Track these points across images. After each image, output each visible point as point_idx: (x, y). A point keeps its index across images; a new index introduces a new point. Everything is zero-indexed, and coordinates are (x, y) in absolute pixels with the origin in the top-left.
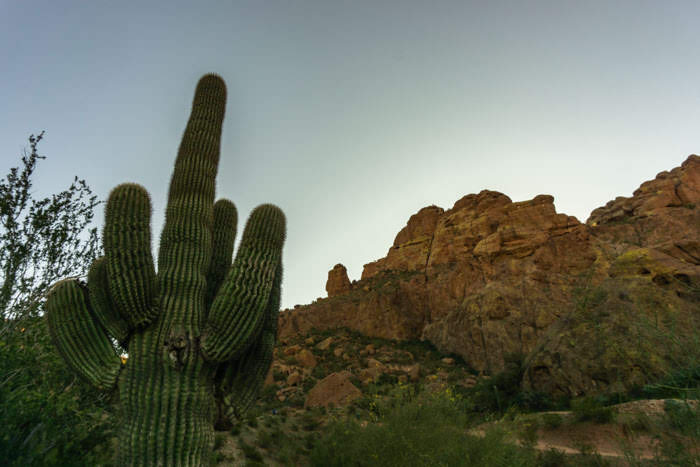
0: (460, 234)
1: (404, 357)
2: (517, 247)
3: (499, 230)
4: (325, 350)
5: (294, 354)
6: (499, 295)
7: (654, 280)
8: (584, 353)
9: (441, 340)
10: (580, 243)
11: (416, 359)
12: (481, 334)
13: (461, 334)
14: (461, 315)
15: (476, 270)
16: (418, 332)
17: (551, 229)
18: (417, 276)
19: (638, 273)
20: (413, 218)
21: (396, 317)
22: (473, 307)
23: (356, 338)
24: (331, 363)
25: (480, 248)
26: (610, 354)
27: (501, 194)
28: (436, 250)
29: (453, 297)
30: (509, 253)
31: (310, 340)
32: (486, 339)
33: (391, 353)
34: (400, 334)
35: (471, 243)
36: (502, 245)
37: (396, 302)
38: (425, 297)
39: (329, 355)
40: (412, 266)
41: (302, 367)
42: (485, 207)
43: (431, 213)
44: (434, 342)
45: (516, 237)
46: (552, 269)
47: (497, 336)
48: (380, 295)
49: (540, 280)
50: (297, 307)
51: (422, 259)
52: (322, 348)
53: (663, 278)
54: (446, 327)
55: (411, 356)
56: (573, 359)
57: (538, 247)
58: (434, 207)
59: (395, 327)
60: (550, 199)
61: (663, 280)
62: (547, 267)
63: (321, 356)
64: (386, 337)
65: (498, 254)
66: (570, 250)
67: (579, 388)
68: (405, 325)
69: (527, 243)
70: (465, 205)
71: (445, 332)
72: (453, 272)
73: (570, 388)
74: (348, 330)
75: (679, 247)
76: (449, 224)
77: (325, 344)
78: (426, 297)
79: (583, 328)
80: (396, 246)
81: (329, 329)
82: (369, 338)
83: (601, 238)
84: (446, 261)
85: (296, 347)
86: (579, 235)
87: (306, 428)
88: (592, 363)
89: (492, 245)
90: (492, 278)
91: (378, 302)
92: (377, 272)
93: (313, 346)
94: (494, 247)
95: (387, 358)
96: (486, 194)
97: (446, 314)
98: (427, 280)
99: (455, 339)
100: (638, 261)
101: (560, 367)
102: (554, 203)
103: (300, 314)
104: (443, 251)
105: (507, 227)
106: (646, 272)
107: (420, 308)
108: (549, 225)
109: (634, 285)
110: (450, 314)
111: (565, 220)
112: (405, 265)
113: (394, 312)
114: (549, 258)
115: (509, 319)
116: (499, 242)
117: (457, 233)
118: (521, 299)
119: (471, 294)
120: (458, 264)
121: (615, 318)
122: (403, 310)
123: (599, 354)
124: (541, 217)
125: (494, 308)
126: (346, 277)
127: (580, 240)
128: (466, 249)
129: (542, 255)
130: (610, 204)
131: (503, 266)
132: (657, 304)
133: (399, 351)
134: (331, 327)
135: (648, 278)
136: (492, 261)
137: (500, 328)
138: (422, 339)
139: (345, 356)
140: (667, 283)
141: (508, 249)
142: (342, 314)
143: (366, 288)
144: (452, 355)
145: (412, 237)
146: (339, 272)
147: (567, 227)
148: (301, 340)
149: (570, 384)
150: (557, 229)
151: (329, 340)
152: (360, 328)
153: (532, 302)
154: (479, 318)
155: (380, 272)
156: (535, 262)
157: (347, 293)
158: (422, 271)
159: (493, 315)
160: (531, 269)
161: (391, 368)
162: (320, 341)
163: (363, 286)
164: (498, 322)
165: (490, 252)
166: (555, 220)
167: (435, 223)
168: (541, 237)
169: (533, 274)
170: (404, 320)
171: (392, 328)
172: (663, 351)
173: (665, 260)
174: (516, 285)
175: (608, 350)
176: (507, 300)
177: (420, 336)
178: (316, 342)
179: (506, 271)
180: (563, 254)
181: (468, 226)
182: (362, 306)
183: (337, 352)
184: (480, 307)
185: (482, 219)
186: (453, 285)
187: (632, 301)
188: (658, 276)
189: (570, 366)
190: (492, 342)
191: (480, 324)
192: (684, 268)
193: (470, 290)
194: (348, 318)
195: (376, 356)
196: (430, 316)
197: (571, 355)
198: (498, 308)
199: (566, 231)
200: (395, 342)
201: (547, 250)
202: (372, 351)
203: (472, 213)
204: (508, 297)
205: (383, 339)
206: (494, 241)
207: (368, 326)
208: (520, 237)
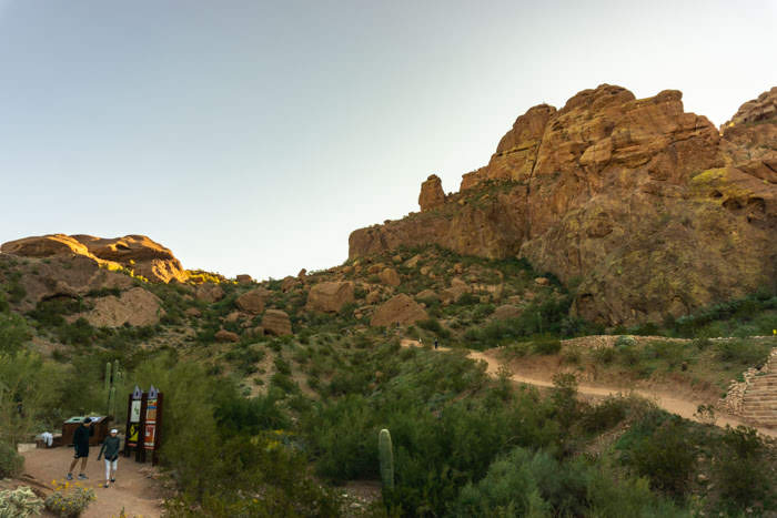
0: (569, 140)
1: (493, 277)
2: (631, 154)
3: (614, 133)
4: (412, 268)
5: (377, 272)
6: (602, 210)
7: (724, 204)
8: (628, 282)
9: (538, 258)
10: (708, 149)
11: (506, 278)
12: (578, 252)
13: (558, 253)
14: (560, 232)
15: (581, 181)
16: (516, 249)
17: (674, 132)
18: (518, 188)
19: (710, 196)
20: (520, 120)
21: (491, 233)
22: (573, 224)
23: (446, 256)
24: (416, 282)
25: (588, 156)
26: (654, 283)
27: (623, 89)
28: (541, 158)
29: (555, 211)
30: (620, 162)
31: (398, 258)
32: (583, 258)
33: (479, 273)
34: (495, 251)
35: (578, 150)
36: (613, 152)
37: (493, 217)
38: (525, 212)
39: (416, 273)
40: (516, 176)
41: (385, 285)
42: (601, 105)
43: (540, 114)
44: (530, 260)
45: (631, 143)
46: (669, 180)
47: (595, 256)
48: (474, 210)
49: (653, 193)
50: (387, 222)
51: (526, 168)
52: (410, 265)
53: (736, 202)
54: (544, 244)
55: (501, 275)
56: (616, 288)
57: (655, 154)
58: (545, 106)
59: (489, 244)
60: (678, 95)
61: (735, 204)
62: (664, 177)
63: (406, 274)
64: (479, 255)
65: (607, 163)
66: (693, 156)
67: (619, 316)
68: (501, 242)
69: (643, 149)
70: (579, 104)
71: (542, 250)
72: (555, 184)
73: (611, 316)
74: (438, 247)
75: (767, 165)
76: (558, 126)
77: (412, 263)
78: (527, 211)
79: (635, 255)
80: (499, 154)
81: (418, 246)
82: (459, 255)
83: (735, 142)
84: (551, 170)
85: (381, 265)
86: (708, 140)
87: (358, 346)
88: (634, 292)
89: (601, 152)
90: (598, 191)
91: (472, 217)
92: (476, 183)
93: (400, 263)
94: (603, 155)
95: (473, 278)
96: (606, 88)
97: (546, 230)
98: (528, 192)
99: (552, 258)
100: (712, 183)
101: (604, 295)
102: (682, 100)
103: (389, 231)
104: (549, 158)
105: (623, 130)
106: (719, 195)
107: (518, 224)
108: (672, 127)
109: (701, 210)
110: (550, 229)
111: (693, 120)
112: (508, 174)
113: (488, 228)
114: (666, 166)
115: (611, 237)
116: (609, 148)
117: (565, 137)
118: (627, 215)
119: (574, 209)
120: (563, 174)
121: (669, 245)
122: (500, 225)
123: (644, 283)
124: (663, 117)
125: (596, 224)
126: (441, 189)
127: (708, 145)
128: (571, 157)
129: (659, 163)
130: (764, 96)
131: (612, 177)
132: (721, 231)
133: (488, 270)
134: (421, 243)
135: (719, 202)
136: (600, 171)
137: (599, 246)
138: (519, 257)
139: (431, 275)
140: (740, 207)
141: (620, 157)
142: (433, 230)
143: (461, 202)
144: (547, 275)
145: (518, 142)
146: (433, 183)
147: (695, 129)
148: (388, 259)
149: (610, 311)
150: (681, 131)
151: (416, 259)
152: (452, 245)
153: (639, 218)
154: (577, 236)
155: (480, 184)
156: (650, 172)
157: (441, 207)
158: (526, 182)
159: (593, 233)
160: (645, 179)
161: (476, 288)
162: (407, 259)
163: (459, 199)
164: (598, 240)
165: (597, 161)
166: (681, 120)
167: (544, 126)
168: (660, 142)
169: (645, 185)
170: (499, 237)
171: (485, 246)
172: (708, 282)
173: (743, 181)
174: (624, 199)
175: (652, 280)
176: (611, 216)
177: (517, 253)
178: (404, 260)
179: (615, 184)
180: (685, 163)
181: (578, 129)
182: (454, 222)
183: (424, 270)
184: (580, 223)
185: (595, 121)
186: (555, 199)
187: (694, 228)
188: (730, 199)
189: (613, 294)
190: (589, 261)
191: (578, 243)
192: (763, 191)
193: (573, 204)
194: (440, 234)
195: (462, 275)
196: (529, 233)
197: (615, 284)
198: (600, 225)
199: (693, 134)
200: (487, 260)
201: (666, 157)
202: (459, 270)
203: (586, 113)
204: (613, 212)
205: (474, 257)
206: (604, 148)
207: (461, 244)
208: (637, 143)
